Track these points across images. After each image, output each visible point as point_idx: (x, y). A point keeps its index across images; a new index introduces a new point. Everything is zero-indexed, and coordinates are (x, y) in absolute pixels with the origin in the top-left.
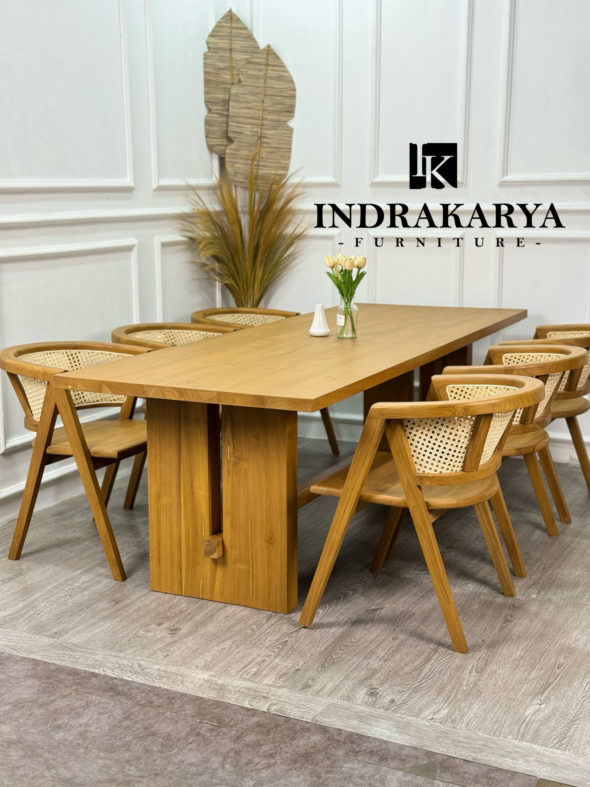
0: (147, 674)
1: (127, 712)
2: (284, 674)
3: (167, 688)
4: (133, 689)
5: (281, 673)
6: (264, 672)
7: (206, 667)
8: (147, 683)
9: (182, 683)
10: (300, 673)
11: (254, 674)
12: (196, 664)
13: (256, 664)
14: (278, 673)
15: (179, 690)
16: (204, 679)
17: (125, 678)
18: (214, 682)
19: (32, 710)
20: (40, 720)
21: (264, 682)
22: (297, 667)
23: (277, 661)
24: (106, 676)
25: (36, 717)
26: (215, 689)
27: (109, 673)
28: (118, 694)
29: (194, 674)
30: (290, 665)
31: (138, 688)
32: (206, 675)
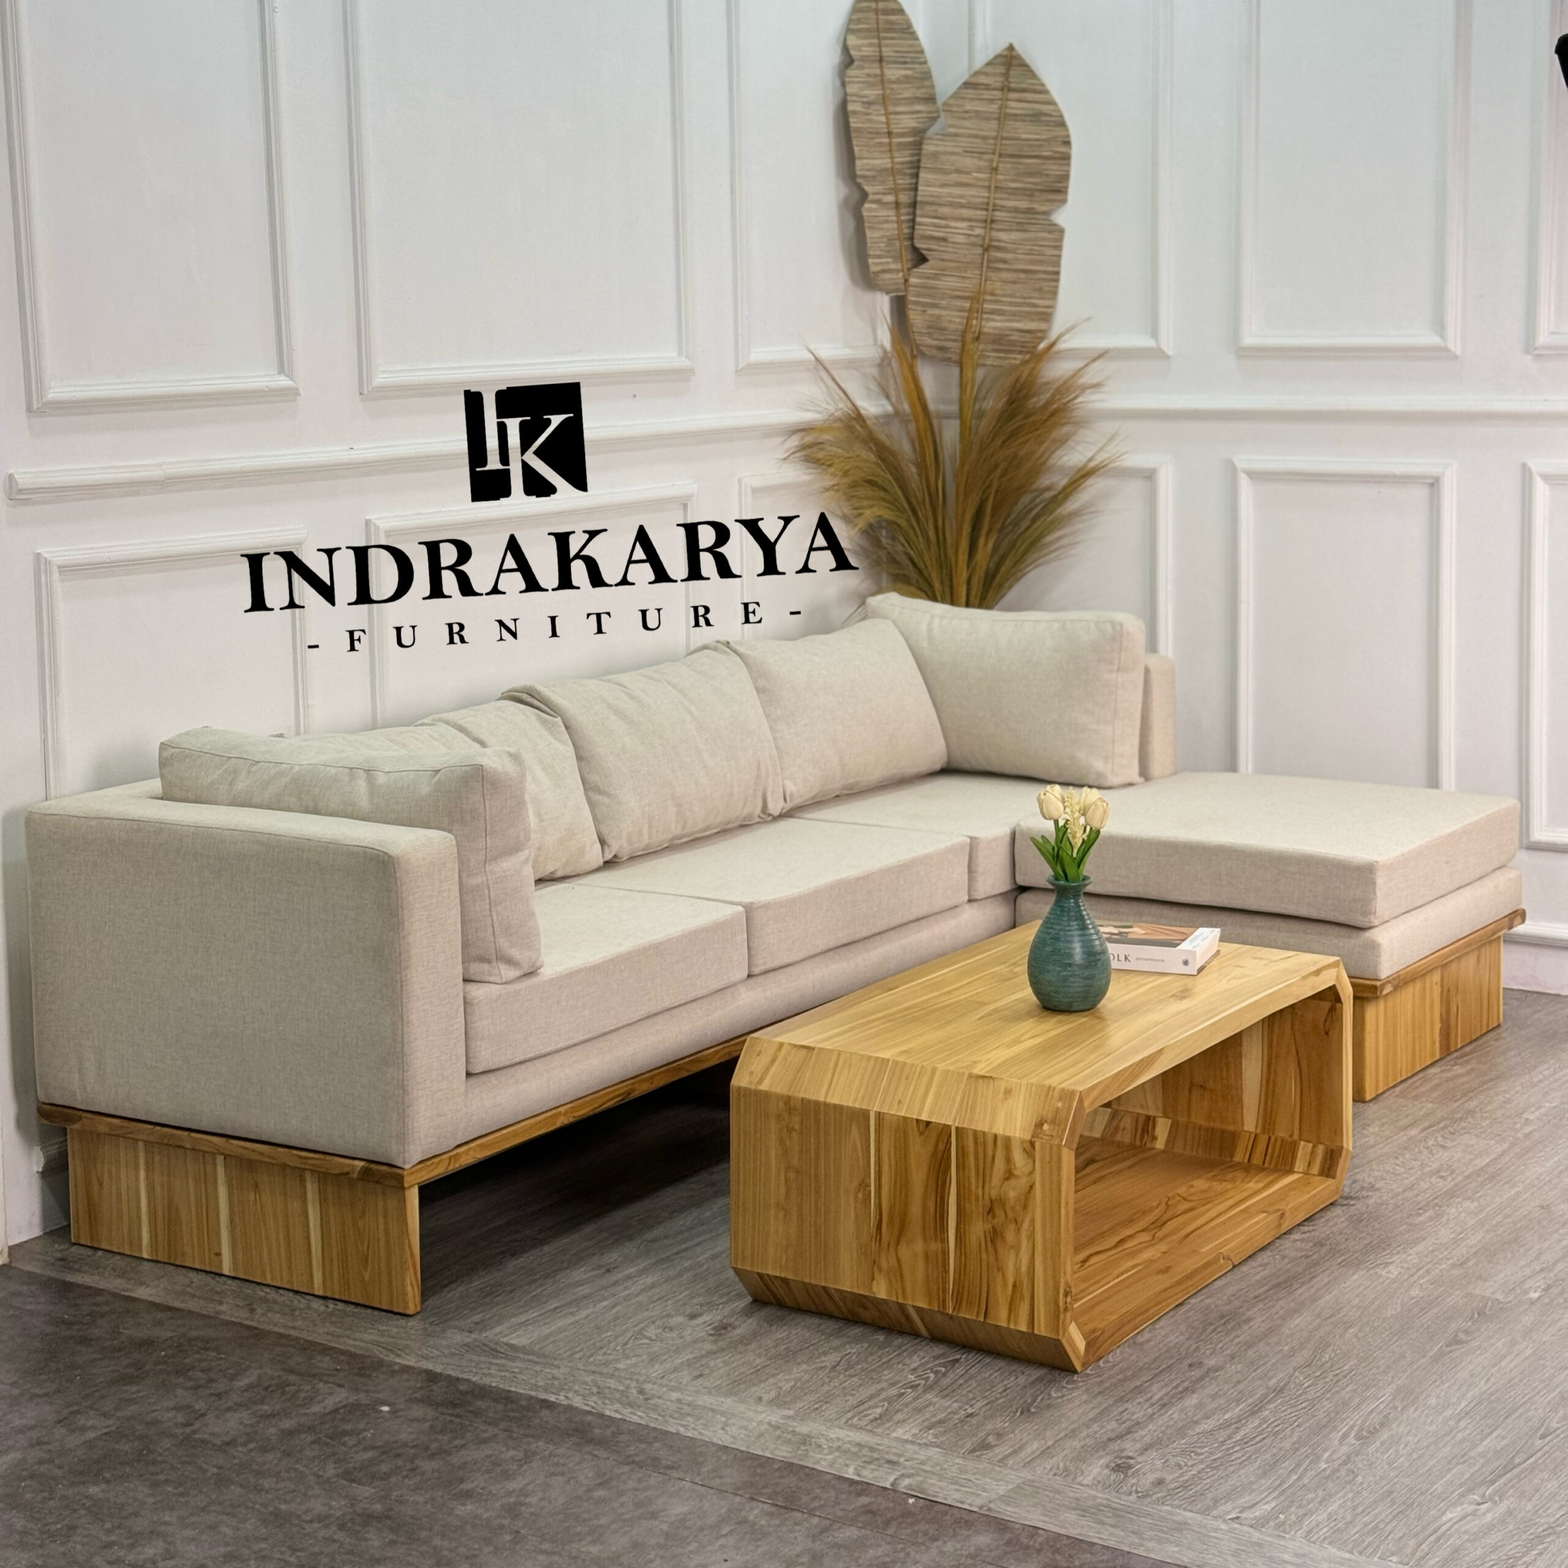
0: (655, 1408)
1: (605, 1474)
2: (941, 1422)
3: (690, 1435)
4: (623, 1433)
5: (934, 1420)
6: (899, 1416)
7: (778, 1402)
8: (652, 1425)
9: (723, 1428)
10: (974, 1421)
11: (876, 1419)
12: (757, 1394)
13: (884, 1400)
14: (927, 1420)
15: (715, 1441)
16: (769, 1424)
17: (608, 1413)
18: (791, 1429)
19: (417, 1462)
20: (429, 1479)
21: (894, 1435)
22: (970, 1411)
23: (928, 1396)
24: (570, 1408)
25: (423, 1474)
26: (789, 1441)
27: (578, 1402)
28: (591, 1441)
29: (750, 1414)
30: (956, 1405)
31: (630, 1432)
32: (775, 1416)
